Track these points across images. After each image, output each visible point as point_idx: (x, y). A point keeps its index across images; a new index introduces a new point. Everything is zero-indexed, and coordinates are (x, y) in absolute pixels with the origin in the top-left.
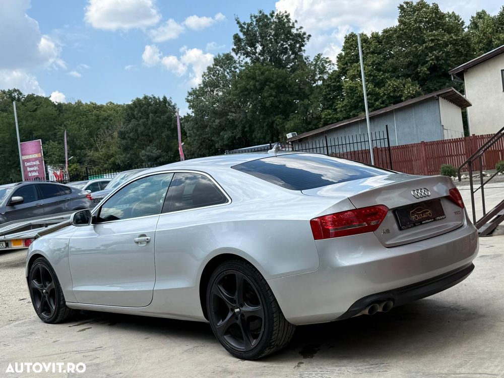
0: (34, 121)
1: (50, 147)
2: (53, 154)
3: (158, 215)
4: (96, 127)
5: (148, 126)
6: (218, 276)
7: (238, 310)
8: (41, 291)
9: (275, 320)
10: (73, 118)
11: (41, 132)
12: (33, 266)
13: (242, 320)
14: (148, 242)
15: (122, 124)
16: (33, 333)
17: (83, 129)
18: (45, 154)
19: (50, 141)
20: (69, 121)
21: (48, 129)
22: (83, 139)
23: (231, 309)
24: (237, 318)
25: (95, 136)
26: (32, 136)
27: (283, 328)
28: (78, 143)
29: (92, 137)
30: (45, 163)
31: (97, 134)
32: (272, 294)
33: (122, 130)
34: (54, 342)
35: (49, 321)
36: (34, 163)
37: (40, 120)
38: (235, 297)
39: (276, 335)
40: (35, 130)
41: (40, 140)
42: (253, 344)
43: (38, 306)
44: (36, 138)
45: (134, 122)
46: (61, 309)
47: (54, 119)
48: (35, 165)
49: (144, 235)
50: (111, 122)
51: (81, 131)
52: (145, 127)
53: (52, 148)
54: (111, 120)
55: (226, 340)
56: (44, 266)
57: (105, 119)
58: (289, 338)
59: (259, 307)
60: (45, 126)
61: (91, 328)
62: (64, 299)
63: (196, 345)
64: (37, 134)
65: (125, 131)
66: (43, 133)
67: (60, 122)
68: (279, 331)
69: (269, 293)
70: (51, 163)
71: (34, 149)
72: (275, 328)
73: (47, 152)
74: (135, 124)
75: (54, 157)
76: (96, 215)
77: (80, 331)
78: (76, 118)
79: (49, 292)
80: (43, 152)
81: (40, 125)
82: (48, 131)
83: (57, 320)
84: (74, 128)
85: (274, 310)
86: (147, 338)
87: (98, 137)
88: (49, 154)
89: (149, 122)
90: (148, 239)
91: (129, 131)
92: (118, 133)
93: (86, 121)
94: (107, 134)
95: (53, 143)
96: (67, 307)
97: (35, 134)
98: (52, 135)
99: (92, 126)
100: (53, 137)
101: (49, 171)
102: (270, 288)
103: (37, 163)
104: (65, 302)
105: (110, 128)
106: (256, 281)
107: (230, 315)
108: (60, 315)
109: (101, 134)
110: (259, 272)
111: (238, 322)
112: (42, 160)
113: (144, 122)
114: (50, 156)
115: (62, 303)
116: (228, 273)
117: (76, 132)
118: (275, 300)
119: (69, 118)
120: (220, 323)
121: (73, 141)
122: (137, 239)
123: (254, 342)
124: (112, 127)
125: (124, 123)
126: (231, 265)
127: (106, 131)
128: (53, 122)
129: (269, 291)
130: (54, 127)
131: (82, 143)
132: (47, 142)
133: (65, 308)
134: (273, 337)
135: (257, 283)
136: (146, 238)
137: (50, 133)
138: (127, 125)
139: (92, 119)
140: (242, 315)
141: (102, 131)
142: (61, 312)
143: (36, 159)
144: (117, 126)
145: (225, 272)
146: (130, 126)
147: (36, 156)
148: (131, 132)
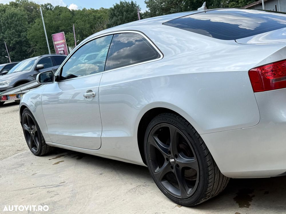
0: (59, 21)
1: (69, 36)
2: (71, 40)
3: (102, 73)
4: (94, 23)
5: (123, 20)
6: (153, 127)
7: (173, 160)
8: (30, 133)
9: (210, 173)
10: (81, 18)
11: (63, 28)
12: (23, 114)
13: (177, 170)
14: (94, 96)
15: (108, 21)
16: (23, 164)
17: (86, 24)
18: (67, 40)
19: (69, 32)
20: (78, 20)
21: (67, 25)
22: (87, 30)
23: (167, 158)
24: (172, 167)
25: (93, 28)
26: (59, 30)
27: (218, 180)
28: (84, 33)
29: (92, 29)
30: (67, 45)
31: (94, 27)
32: (206, 148)
33: (108, 23)
34: (33, 175)
35: (36, 154)
36: (61, 46)
37: (62, 20)
38: (170, 148)
39: (212, 187)
40: (60, 27)
41: (64, 32)
42: (188, 193)
43: (30, 143)
44: (61, 31)
45: (115, 18)
46: (43, 146)
47: (70, 20)
48: (62, 47)
49: (91, 91)
50: (103, 20)
51: (86, 26)
52: (122, 21)
53: (70, 36)
54: (102, 18)
55: (163, 185)
56: (29, 114)
57: (99, 18)
58: (224, 187)
59: (193, 160)
60: (65, 24)
61: (64, 161)
62: (44, 139)
63: (139, 184)
64: (61, 28)
65: (110, 24)
66: (65, 28)
67: (73, 21)
68: (214, 183)
69: (203, 147)
70: (70, 45)
71: (60, 38)
72: (210, 181)
73: (68, 39)
74: (115, 19)
75: (72, 42)
76: (59, 75)
77: (55, 164)
78: (82, 18)
79: (34, 133)
80: (66, 39)
81: (62, 23)
82: (68, 26)
83: (42, 154)
84: (81, 24)
85: (209, 163)
86: (101, 174)
87: (95, 29)
88: (69, 40)
89: (124, 18)
90: (93, 94)
91: (113, 24)
92: (107, 26)
93: (88, 19)
94: (101, 27)
95: (71, 33)
96: (47, 145)
97: (61, 29)
98: (70, 28)
99: (92, 22)
100: (70, 30)
101: (70, 50)
102: (203, 141)
103: (63, 45)
104: (45, 141)
105: (102, 23)
106: (189, 134)
107: (166, 164)
108: (43, 150)
109: (97, 26)
110: (191, 126)
111: (174, 171)
112: (66, 44)
113: (121, 18)
114: (70, 41)
115: (43, 142)
116: (162, 126)
117: (83, 26)
118: (209, 153)
119: (78, 18)
120: (158, 169)
121: (82, 32)
122: (86, 94)
123: (190, 191)
124: (103, 22)
125: (109, 19)
126: (164, 118)
127: (100, 25)
128: (70, 21)
129: (202, 145)
130: (70, 24)
131: (87, 33)
132: (67, 33)
133: (46, 145)
134: (208, 189)
135: (191, 137)
136: (92, 93)
137: (69, 28)
138: (111, 20)
139: (92, 18)
140: (177, 166)
141: (97, 25)
142: (43, 148)
143: (62, 44)
144: (105, 21)
145: (159, 125)
146: (113, 21)
147: (62, 41)
148: (114, 24)
